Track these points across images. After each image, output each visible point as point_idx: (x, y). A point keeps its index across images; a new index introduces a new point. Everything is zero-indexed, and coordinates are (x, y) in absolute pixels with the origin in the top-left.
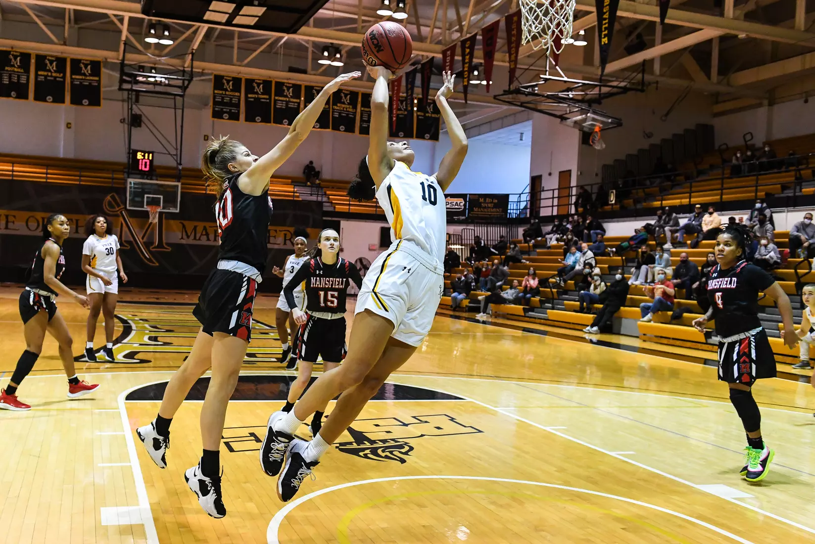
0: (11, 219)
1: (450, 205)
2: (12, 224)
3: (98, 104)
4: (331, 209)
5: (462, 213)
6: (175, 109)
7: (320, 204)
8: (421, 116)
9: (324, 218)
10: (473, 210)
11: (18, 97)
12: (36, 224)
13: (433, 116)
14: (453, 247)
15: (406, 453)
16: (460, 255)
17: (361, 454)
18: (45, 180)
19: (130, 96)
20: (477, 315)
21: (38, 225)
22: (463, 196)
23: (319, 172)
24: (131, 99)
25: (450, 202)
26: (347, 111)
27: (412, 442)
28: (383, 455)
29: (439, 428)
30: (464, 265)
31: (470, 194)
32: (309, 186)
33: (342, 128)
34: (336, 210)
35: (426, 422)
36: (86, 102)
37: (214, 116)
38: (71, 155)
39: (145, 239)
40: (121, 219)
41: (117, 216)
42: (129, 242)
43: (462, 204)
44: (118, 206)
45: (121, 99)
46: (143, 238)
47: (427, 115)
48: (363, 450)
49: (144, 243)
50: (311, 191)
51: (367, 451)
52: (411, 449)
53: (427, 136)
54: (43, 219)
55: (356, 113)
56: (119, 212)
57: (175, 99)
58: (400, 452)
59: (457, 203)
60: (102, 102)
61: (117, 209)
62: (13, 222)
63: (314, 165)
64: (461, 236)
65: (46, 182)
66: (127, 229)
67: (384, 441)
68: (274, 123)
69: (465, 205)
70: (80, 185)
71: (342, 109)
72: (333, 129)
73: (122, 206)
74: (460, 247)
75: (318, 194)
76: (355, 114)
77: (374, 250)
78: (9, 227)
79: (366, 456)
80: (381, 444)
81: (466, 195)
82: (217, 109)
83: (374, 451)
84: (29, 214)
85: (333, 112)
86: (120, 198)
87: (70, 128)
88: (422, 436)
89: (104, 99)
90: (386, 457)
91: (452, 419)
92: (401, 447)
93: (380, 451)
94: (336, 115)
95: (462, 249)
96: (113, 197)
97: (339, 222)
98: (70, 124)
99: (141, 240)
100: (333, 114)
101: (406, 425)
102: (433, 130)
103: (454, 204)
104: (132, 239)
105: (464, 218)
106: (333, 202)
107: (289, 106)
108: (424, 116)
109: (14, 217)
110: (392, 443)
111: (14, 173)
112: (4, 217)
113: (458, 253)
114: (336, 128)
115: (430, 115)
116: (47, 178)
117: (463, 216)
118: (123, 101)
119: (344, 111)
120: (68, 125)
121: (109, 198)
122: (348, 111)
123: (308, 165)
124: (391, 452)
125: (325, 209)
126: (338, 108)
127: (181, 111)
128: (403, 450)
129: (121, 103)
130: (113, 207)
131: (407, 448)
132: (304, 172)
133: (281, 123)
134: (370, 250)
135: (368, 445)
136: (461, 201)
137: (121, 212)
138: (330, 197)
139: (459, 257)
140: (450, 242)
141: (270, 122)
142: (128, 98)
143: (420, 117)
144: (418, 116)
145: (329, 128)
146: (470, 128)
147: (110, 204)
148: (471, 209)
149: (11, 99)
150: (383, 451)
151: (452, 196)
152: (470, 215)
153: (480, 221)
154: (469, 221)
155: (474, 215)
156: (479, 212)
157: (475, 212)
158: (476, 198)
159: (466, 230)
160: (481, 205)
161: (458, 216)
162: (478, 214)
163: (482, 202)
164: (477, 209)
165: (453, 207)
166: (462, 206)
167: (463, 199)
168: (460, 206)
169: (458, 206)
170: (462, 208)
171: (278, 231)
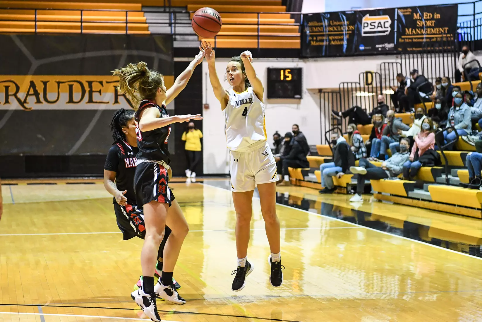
1: (370, 26)
5: (388, 39)
7: (169, 38)
9: (176, 59)
10: (404, 33)
22: (389, 12)
25: (369, 22)
31: (399, 8)
43: (388, 25)
59: (380, 23)
69: (392, 26)
81: (393, 10)
103: (376, 25)
105: (391, 45)
117: (389, 43)
125: (176, 45)
136: (386, 20)
140: (373, 85)
148: (401, 33)
151: (373, 13)
152: (400, 40)
153: (414, 49)
154: (400, 49)
155: (407, 40)
156: (414, 35)
157: (409, 35)
158: (408, 13)
159: (395, 65)
160: (416, 23)
161: (383, 43)
162: (412, 39)
163: (417, 20)
164: (410, 30)
165: (375, 30)
166: (387, 28)
167: (387, 17)
168: (385, 27)
169: (382, 28)
170: (387, 31)
171: (104, 83)
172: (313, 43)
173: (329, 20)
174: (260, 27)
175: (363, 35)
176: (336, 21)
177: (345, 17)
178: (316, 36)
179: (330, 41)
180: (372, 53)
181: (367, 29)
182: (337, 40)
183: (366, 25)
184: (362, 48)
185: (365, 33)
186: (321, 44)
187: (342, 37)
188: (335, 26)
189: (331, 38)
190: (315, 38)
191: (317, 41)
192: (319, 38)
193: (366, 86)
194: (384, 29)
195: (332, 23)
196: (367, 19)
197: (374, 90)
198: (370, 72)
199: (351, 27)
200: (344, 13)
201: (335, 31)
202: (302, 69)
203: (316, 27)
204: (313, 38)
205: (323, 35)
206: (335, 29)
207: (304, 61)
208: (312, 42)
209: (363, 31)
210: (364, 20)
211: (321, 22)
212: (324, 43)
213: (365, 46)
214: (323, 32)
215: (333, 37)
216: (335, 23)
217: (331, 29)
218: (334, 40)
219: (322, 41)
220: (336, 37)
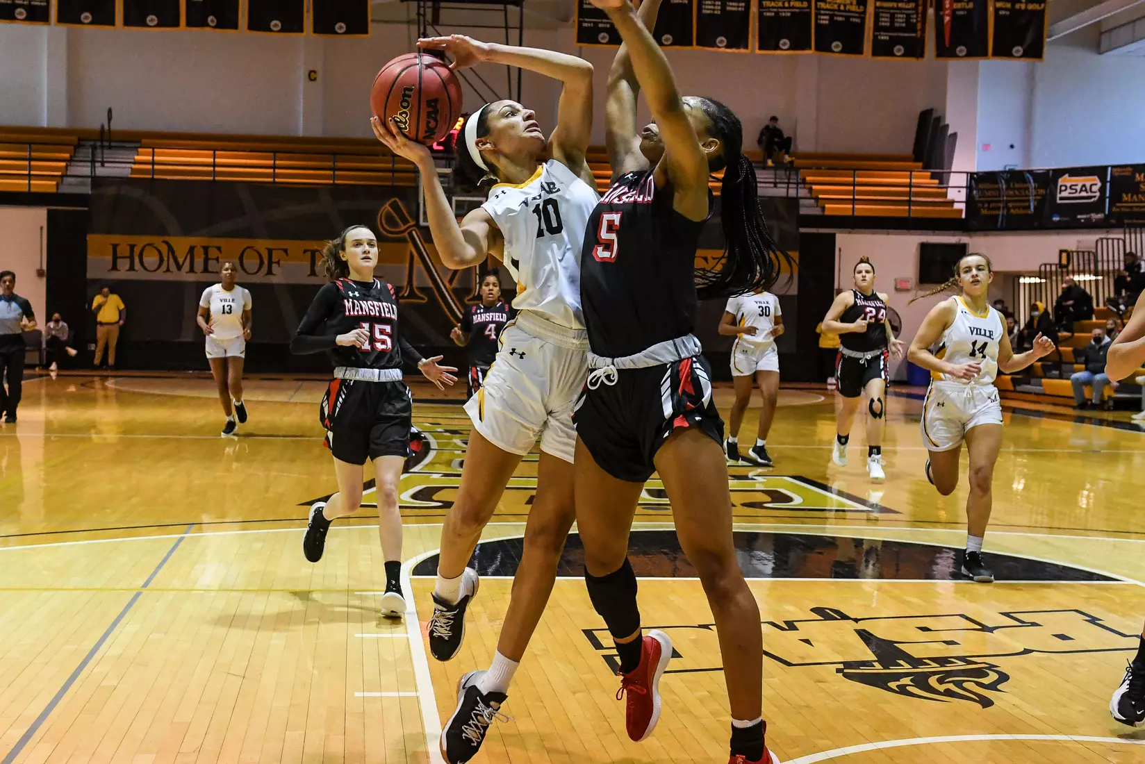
0: (213, 253)
1: (1069, 190)
2: (215, 262)
3: (365, 31)
4: (816, 211)
5: (1098, 206)
6: (507, 28)
7: (793, 202)
8: (1006, 9)
9: (802, 230)
10: (1120, 200)
11: (220, 25)
12: (258, 261)
13: (1031, 7)
14: (1076, 278)
15: (993, 686)
16: (1094, 295)
17: (893, 685)
18: (271, 180)
19: (422, 11)
20: (1134, 416)
21: (262, 263)
22: (1099, 171)
23: (789, 139)
24: (424, 15)
25: (1068, 185)
26: (845, 11)
27: (1004, 665)
28: (942, 688)
29: (1063, 637)
30: (1103, 315)
31: (1113, 167)
32: (770, 168)
33: (837, 45)
34: (827, 213)
35: (1034, 624)
36: (340, 27)
37: (579, 41)
38: (317, 132)
39: (455, 284)
40: (411, 247)
41: (403, 240)
42: (425, 290)
43: (1095, 188)
44: (405, 221)
45: (404, 18)
46: (451, 281)
47: (1017, 6)
48: (897, 677)
49: (454, 290)
50: (776, 178)
51: (906, 681)
52: (1004, 677)
53: (1018, 50)
54: (270, 251)
55: (864, 12)
56: (406, 234)
57: (505, 10)
58: (978, 684)
59: (1084, 186)
60: (371, 26)
61: (403, 228)
62: (217, 259)
63: (780, 125)
64: (1095, 255)
65: (274, 182)
66: (421, 266)
67: (942, 661)
68: (698, 44)
69: (1102, 190)
70: (334, 184)
71: (836, 7)
72: (817, 49)
73: (412, 223)
74: (1093, 278)
75: (788, 183)
76: (862, 16)
77: (907, 290)
78: (210, 270)
79: (903, 690)
80: (935, 667)
81: (1105, 168)
82: (585, 25)
83: (921, 681)
84: (245, 243)
85: (816, 15)
86: (407, 207)
87: (315, 79)
88: (1027, 651)
89: (373, 21)
90: (948, 693)
91: (1093, 620)
92: (981, 673)
93: (933, 681)
94: (824, 20)
95: (1097, 281)
96: (394, 206)
97: (833, 236)
98: (315, 72)
99: (448, 285)
100: (816, 19)
101: (991, 630)
102: (1030, 37)
103: (1078, 188)
104: (431, 285)
105: (1100, 216)
106: (820, 196)
107: (728, 8)
108: (1012, 10)
109: (219, 249)
110: (960, 666)
111: (217, 169)
112: (202, 250)
113: (1088, 290)
114: (823, 46)
115: (1023, 7)
116: (274, 175)
117: (1097, 213)
118: (409, 22)
119: (839, 10)
120: (312, 76)
121: (387, 207)
122: (849, 11)
123: (767, 127)
124: (959, 684)
125: (803, 211)
126: (828, 6)
127: (517, 31)
128: (986, 681)
129: (405, 27)
130: (395, 225)
131: (993, 677)
132: (759, 142)
133: (713, 45)
134: (897, 289)
135: (906, 667)
136: (1094, 183)
137: (410, 234)
138: (814, 187)
139: (1090, 298)
140: (1070, 268)
141: (691, 44)
142: (419, 14)
143: (1002, 13)
144: (997, 10)
145: (810, 48)
146: (1111, 30)
147: (390, 220)
148: (1116, 198)
149: (207, 29)
150: (940, 681)
151: (1074, 172)
152: (1114, 209)
153: (1135, 221)
154: (1113, 221)
155: (1123, 210)
156: (1134, 202)
157: (1125, 202)
158: (1127, 174)
159: (1105, 241)
160: (1139, 187)
161: (1087, 214)
162: (1131, 207)
163: (1140, 182)
164: (1129, 195)
165: (1077, 195)
166: (1095, 192)
167: (1096, 177)
168: (1091, 192)
169: (1087, 192)
170: (1095, 197)
171: (710, 260)
172: (984, 212)
173: (1007, 182)
174: (913, 189)
175: (1059, 201)
176: (1018, 182)
177: (1031, 178)
178: (989, 202)
179: (1009, 209)
180: (1071, 225)
181: (1064, 194)
182: (1019, 208)
183: (1063, 188)
184: (1056, 219)
185: (1061, 199)
186: (994, 212)
187: (1027, 204)
188: (1018, 189)
189: (1010, 205)
190: (986, 205)
191: (989, 209)
192: (992, 205)
193: (1059, 270)
194: (1090, 194)
195: (1013, 185)
196: (1064, 180)
197: (1048, 275)
198: (1065, 251)
199: (1042, 191)
200: (1030, 172)
201: (1016, 196)
202: (967, 247)
203: (988, 190)
204: (983, 205)
205: (999, 201)
206: (1017, 193)
207: (970, 236)
208: (982, 210)
209: (1059, 196)
210: (1060, 182)
211: (997, 183)
212: (1001, 212)
213: (1061, 216)
214: (999, 196)
215: (1014, 204)
216: (1017, 185)
217: (1011, 193)
218: (1014, 208)
219: (998, 208)
220: (1018, 204)
